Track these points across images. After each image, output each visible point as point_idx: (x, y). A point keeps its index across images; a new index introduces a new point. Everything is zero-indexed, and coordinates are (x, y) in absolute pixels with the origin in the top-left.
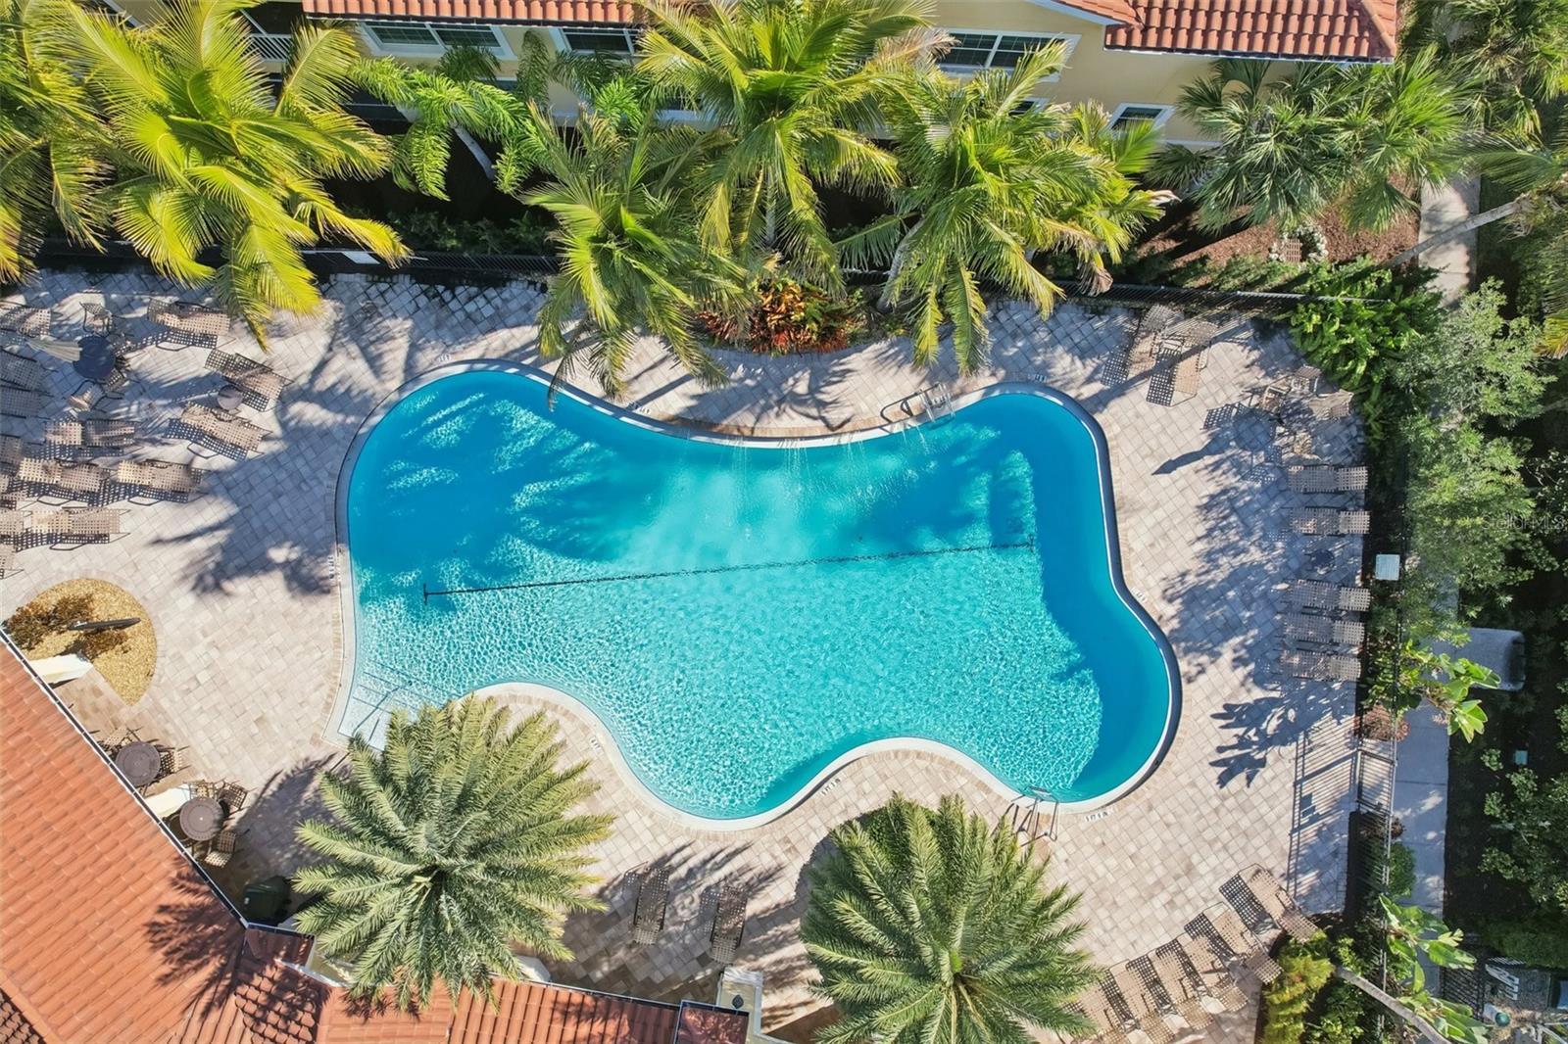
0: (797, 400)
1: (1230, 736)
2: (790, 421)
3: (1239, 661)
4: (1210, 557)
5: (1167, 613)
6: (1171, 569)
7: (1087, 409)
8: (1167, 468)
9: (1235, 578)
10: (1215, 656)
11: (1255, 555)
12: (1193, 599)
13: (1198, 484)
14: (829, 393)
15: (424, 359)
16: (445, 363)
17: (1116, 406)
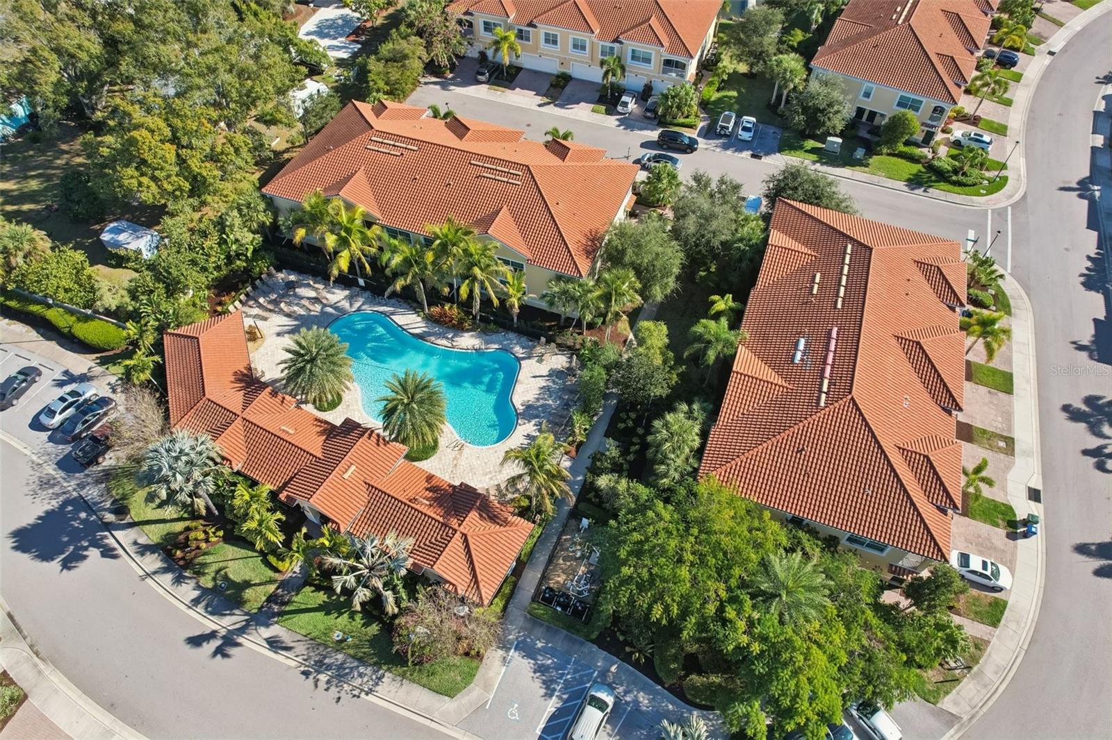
0: (447, 338)
1: (526, 442)
2: (444, 342)
3: (536, 425)
4: (538, 399)
5: (520, 408)
6: (526, 399)
7: (519, 360)
8: (534, 377)
9: (542, 406)
10: (529, 422)
11: (551, 402)
12: (529, 407)
13: (542, 383)
14: (456, 339)
15: (363, 307)
16: (368, 309)
17: (527, 361)
